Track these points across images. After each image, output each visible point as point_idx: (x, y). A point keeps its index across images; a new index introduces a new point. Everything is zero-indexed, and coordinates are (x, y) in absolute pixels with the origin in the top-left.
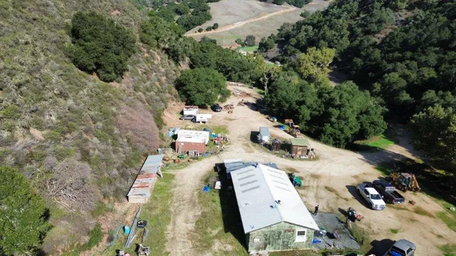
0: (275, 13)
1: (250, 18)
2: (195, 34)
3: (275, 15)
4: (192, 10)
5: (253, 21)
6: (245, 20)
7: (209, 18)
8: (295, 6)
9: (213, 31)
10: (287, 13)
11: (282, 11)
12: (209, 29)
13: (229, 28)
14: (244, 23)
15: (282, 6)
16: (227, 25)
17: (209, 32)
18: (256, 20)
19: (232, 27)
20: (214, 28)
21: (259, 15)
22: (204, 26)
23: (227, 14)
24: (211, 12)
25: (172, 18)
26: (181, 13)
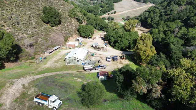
1: (131, 9)
2: (106, 15)
3: (143, 8)
4: (107, 6)
6: (128, 10)
7: (113, 9)
8: (153, 4)
9: (114, 14)
11: (146, 6)
12: (112, 13)
13: (120, 13)
14: (128, 11)
15: (147, 4)
16: (120, 12)
18: (133, 10)
19: (122, 13)
20: (114, 13)
21: (135, 8)
22: (110, 12)
23: (121, 8)
24: (114, 7)
25: (99, 9)
26: (102, 7)
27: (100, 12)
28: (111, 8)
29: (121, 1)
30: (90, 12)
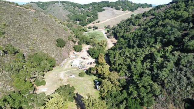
0: (122, 15)
1: (112, 17)
2: (92, 24)
3: (121, 16)
4: (93, 15)
5: (112, 19)
7: (97, 18)
8: (131, 11)
10: (127, 14)
11: (125, 14)
12: (96, 23)
13: (103, 22)
14: (110, 19)
17: (96, 24)
18: (114, 18)
19: (105, 21)
20: (98, 22)
21: (115, 16)
22: (95, 22)
23: (104, 16)
24: (98, 16)
25: (86, 18)
26: (89, 16)
27: (87, 21)
28: (96, 17)
29: (104, 10)
30: (79, 20)
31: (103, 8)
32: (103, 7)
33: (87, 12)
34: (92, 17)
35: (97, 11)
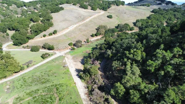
1: (79, 22)
2: (41, 39)
4: (41, 19)
5: (80, 24)
6: (75, 24)
7: (51, 25)
8: (103, 10)
9: (54, 36)
12: (50, 34)
14: (75, 26)
16: (63, 29)
19: (67, 31)
20: (54, 33)
22: (46, 33)
23: (64, 21)
24: (53, 21)
25: (28, 26)
26: (34, 22)
27: (29, 31)
28: (48, 22)
29: (62, 9)
30: (13, 30)
31: (60, 6)
32: (60, 4)
33: (33, 13)
34: (40, 21)
35: (49, 11)
